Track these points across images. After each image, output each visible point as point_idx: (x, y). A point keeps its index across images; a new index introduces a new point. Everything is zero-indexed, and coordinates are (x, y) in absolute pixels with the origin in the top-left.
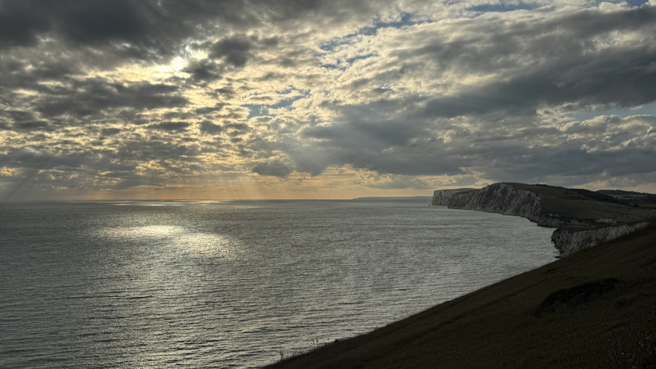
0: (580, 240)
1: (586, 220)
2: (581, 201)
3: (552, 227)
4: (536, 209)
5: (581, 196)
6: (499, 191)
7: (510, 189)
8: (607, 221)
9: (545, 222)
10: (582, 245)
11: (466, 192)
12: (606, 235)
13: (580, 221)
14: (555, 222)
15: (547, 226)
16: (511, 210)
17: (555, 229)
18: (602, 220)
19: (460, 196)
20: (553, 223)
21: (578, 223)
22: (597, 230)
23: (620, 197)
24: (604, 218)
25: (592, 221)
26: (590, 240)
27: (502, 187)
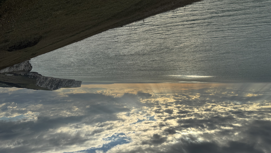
0: (20, 67)
1: (18, 75)
2: (19, 83)
3: (32, 72)
4: (38, 80)
5: (19, 85)
6: (53, 87)
7: (49, 88)
8: (9, 75)
9: (35, 74)
10: (20, 65)
11: (67, 86)
12: (10, 69)
13: (20, 75)
14: (30, 74)
15: (34, 73)
16: (49, 79)
17: (31, 71)
18: (11, 75)
19: (70, 85)
20: (32, 74)
21: (21, 74)
22: (13, 71)
23: (4, 85)
24: (10, 76)
25: (15, 75)
26: (16, 67)
27: (52, 89)
